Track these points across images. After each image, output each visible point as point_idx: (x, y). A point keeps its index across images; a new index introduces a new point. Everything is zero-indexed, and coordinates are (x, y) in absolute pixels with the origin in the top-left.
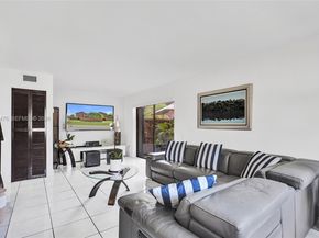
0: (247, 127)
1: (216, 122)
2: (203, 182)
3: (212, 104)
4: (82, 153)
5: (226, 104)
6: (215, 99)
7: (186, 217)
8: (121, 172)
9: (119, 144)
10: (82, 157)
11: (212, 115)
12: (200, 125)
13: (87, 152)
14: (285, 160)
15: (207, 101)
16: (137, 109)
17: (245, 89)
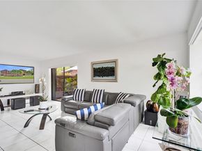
0: (116, 80)
1: (101, 78)
2: (99, 106)
3: (99, 68)
4: (8, 100)
5: (106, 68)
6: (100, 66)
7: (93, 121)
8: (48, 109)
9: (38, 92)
10: (8, 103)
11: (98, 74)
12: (93, 80)
13: (14, 99)
14: (131, 95)
15: (97, 66)
16: (52, 69)
17: (115, 62)
